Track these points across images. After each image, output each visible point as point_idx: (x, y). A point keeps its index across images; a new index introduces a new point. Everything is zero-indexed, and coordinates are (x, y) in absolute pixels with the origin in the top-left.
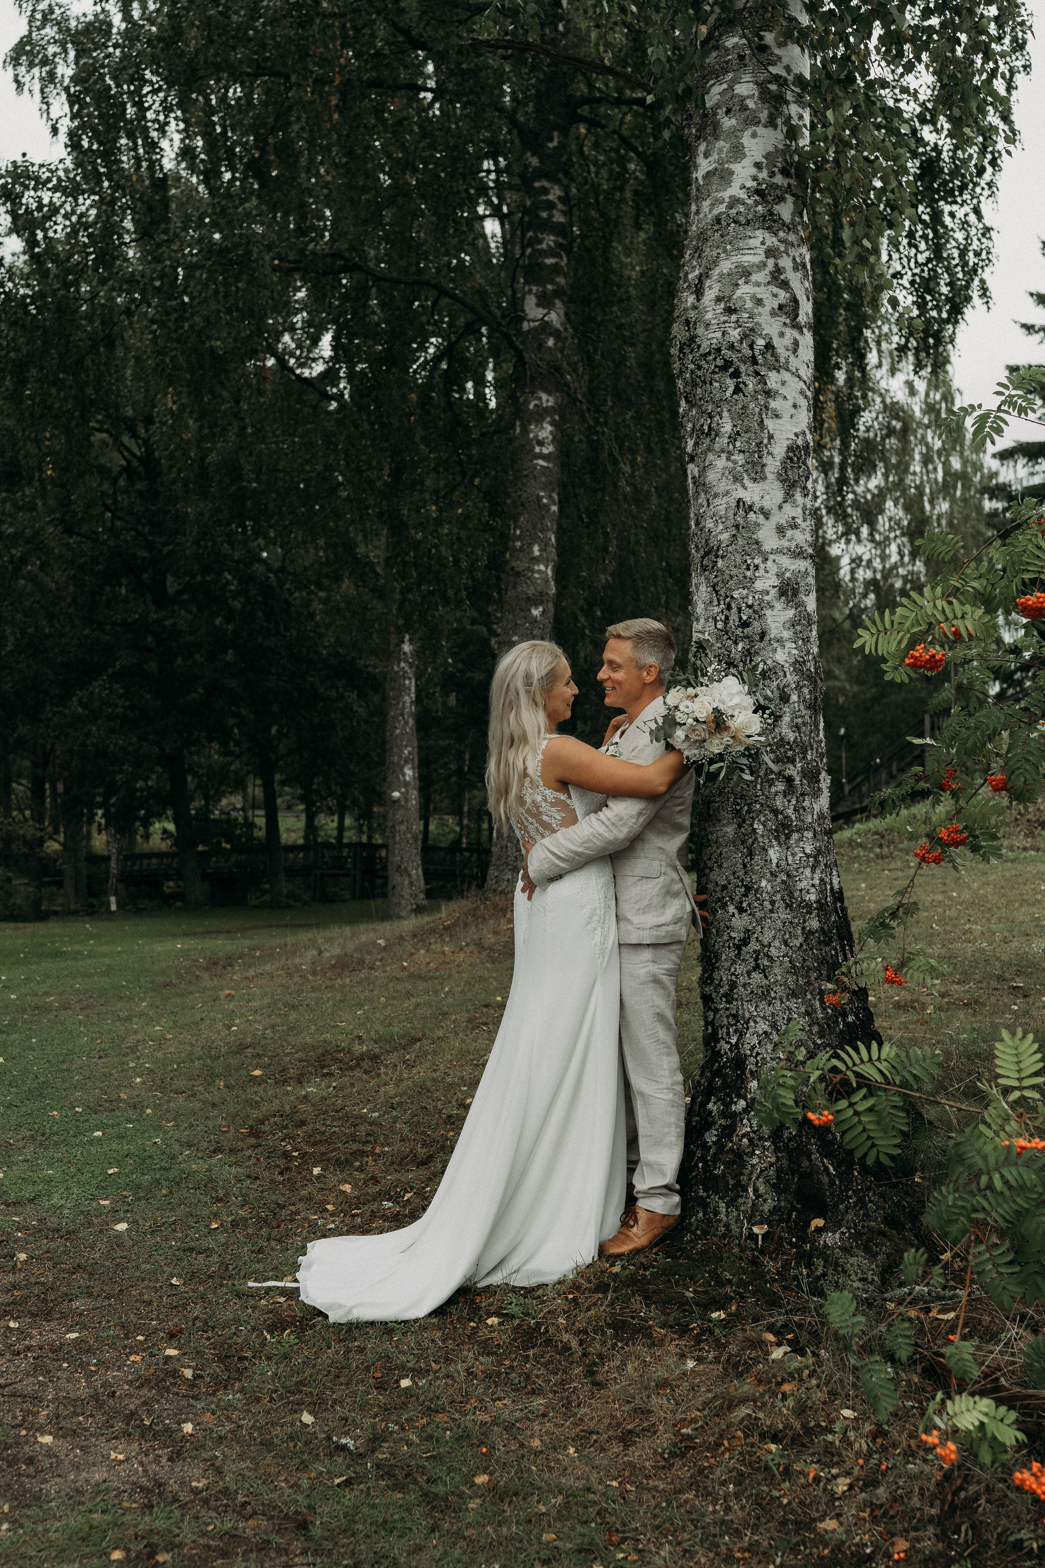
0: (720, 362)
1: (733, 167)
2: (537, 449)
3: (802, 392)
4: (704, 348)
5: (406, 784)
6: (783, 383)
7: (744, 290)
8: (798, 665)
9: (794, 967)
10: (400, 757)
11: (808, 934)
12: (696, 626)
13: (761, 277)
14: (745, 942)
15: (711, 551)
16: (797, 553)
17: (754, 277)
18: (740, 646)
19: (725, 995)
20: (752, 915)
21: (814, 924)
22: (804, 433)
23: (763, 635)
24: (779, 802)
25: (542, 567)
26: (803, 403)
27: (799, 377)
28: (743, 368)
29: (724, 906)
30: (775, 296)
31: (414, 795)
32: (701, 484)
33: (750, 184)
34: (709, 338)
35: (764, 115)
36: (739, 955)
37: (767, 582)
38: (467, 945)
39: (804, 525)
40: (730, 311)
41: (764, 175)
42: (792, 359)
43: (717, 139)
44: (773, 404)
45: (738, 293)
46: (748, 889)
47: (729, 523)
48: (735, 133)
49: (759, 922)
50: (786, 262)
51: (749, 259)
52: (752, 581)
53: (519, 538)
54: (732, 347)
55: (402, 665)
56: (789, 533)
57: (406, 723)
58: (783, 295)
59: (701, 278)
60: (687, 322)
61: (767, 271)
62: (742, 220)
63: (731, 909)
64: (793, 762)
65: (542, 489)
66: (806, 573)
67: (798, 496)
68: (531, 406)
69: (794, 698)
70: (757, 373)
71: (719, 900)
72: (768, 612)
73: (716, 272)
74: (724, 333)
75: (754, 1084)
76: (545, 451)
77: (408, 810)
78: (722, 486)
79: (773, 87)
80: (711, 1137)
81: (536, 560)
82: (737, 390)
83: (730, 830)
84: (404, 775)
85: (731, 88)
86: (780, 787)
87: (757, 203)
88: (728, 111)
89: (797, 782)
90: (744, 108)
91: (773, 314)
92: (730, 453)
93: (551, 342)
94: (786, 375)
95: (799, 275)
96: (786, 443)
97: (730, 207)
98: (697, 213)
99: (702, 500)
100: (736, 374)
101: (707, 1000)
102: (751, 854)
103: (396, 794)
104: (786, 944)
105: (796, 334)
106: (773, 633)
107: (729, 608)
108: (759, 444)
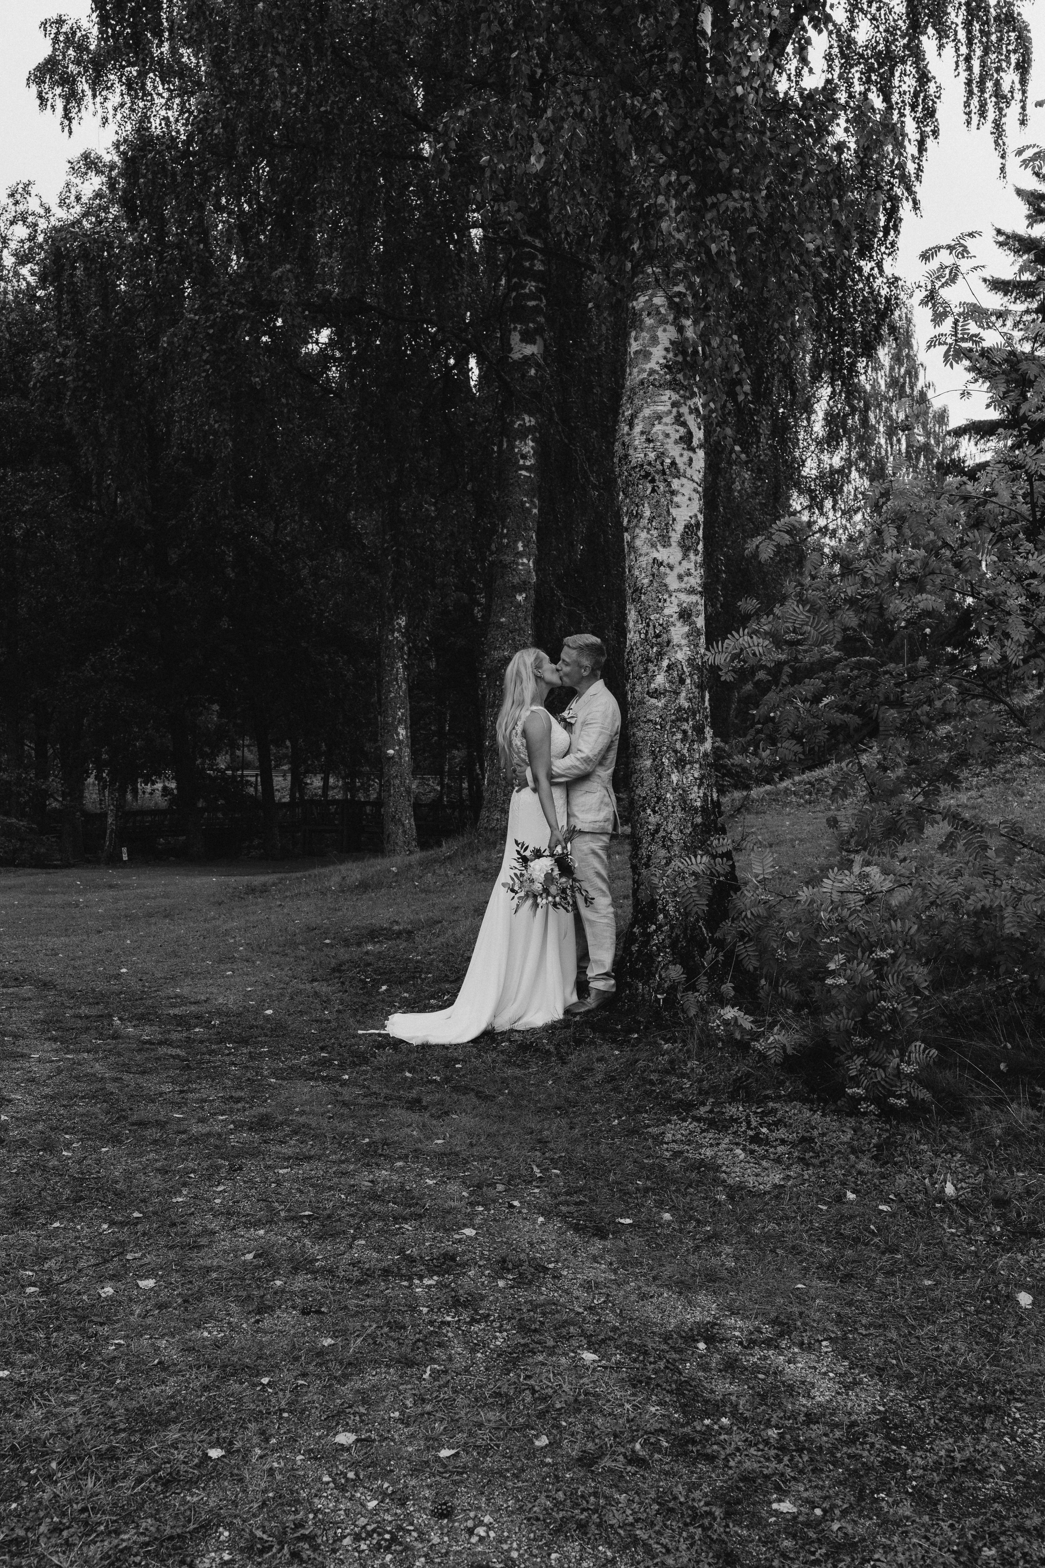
0: (643, 473)
1: (651, 350)
2: (521, 462)
3: (695, 490)
4: (633, 463)
5: (400, 743)
6: (682, 486)
7: (658, 428)
8: (691, 661)
9: (686, 846)
10: (394, 718)
11: (695, 826)
12: (629, 636)
13: (668, 419)
14: (657, 831)
15: (638, 590)
16: (691, 591)
17: (664, 420)
18: (655, 649)
19: (645, 864)
20: (661, 814)
21: (699, 820)
22: (696, 516)
23: (669, 642)
24: (678, 746)
25: (525, 561)
26: (696, 496)
27: (693, 480)
28: (657, 477)
29: (644, 810)
30: (677, 431)
31: (407, 752)
32: (632, 548)
33: (662, 361)
34: (637, 457)
35: (671, 318)
36: (653, 840)
37: (672, 609)
38: (466, 869)
39: (695, 573)
40: (649, 441)
41: (670, 355)
42: (688, 470)
43: (642, 330)
44: (675, 499)
45: (655, 430)
46: (659, 799)
47: (649, 573)
48: (652, 329)
49: (666, 818)
50: (684, 410)
51: (661, 408)
52: (662, 609)
53: (505, 536)
54: (650, 464)
55: (396, 634)
56: (686, 579)
57: (400, 687)
58: (682, 431)
59: (632, 415)
60: (624, 444)
61: (672, 416)
62: (657, 383)
63: (649, 811)
64: (687, 721)
65: (526, 495)
66: (697, 603)
67: (692, 556)
68: (516, 426)
69: (688, 681)
70: (665, 480)
71: (641, 806)
72: (672, 628)
73: (641, 415)
74: (646, 455)
75: (661, 916)
76: (528, 463)
77: (401, 766)
78: (644, 549)
79: (677, 300)
80: (635, 948)
81: (521, 555)
82: (653, 491)
83: (648, 763)
84: (398, 734)
85: (651, 299)
86: (679, 736)
87: (666, 374)
88: (649, 314)
89: (690, 733)
90: (659, 313)
91: (676, 442)
92: (649, 530)
93: (533, 372)
94: (684, 480)
95: (693, 416)
96: (683, 523)
97: (650, 375)
98: (630, 374)
99: (632, 557)
100: (653, 481)
101: (634, 868)
102: (661, 777)
103: (391, 752)
104: (681, 831)
105: (691, 454)
106: (675, 641)
107: (648, 625)
108: (667, 524)
